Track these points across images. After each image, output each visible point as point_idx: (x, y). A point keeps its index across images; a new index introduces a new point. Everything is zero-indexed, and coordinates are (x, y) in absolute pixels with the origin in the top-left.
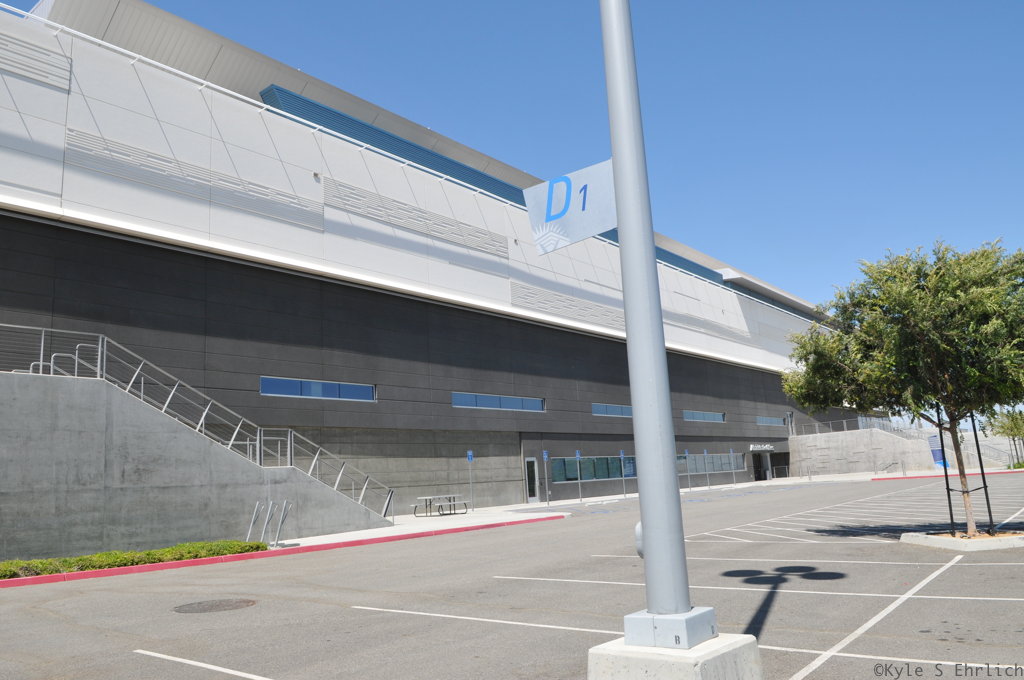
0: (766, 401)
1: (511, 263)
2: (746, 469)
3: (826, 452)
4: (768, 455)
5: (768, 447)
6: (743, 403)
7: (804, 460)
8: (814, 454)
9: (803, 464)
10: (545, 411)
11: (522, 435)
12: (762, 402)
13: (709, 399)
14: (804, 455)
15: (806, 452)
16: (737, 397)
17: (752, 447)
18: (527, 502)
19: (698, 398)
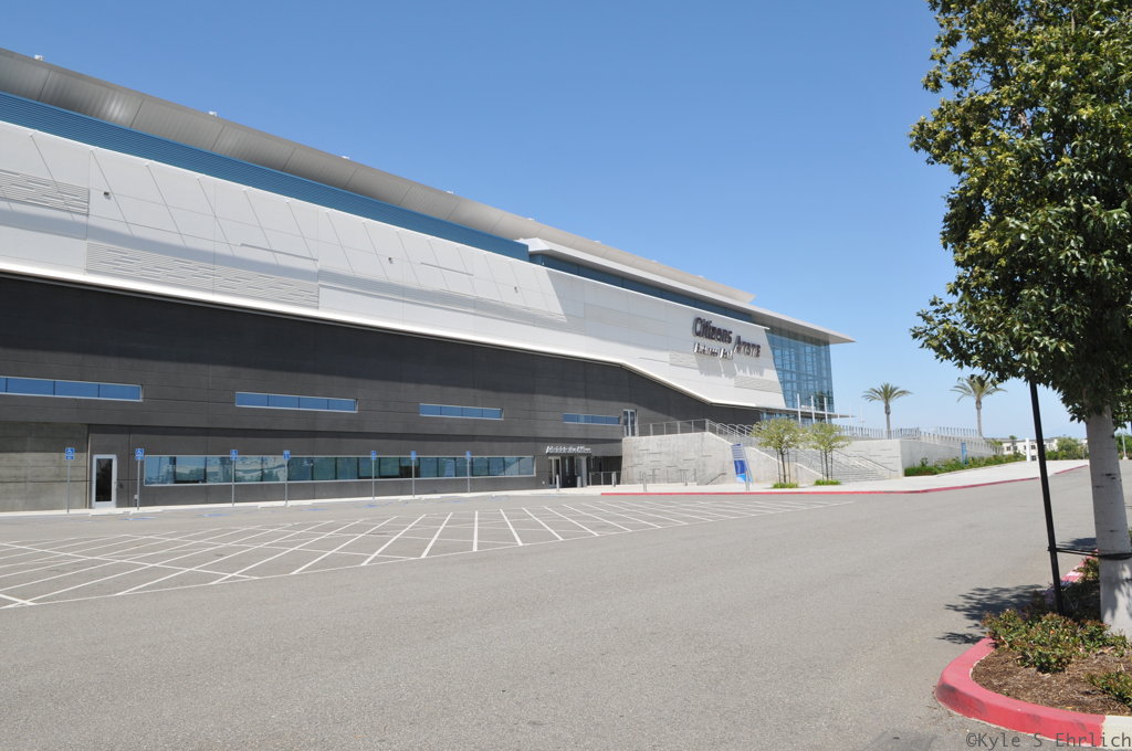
0: (586, 397)
1: (92, 221)
2: (535, 475)
3: (658, 457)
4: (584, 459)
5: (581, 449)
6: (540, 397)
7: (635, 465)
8: (647, 459)
9: (635, 469)
10: (141, 400)
11: (94, 428)
12: (578, 397)
13: (472, 392)
14: (636, 460)
15: (638, 456)
16: (531, 390)
17: (549, 449)
18: (90, 507)
19: (452, 390)
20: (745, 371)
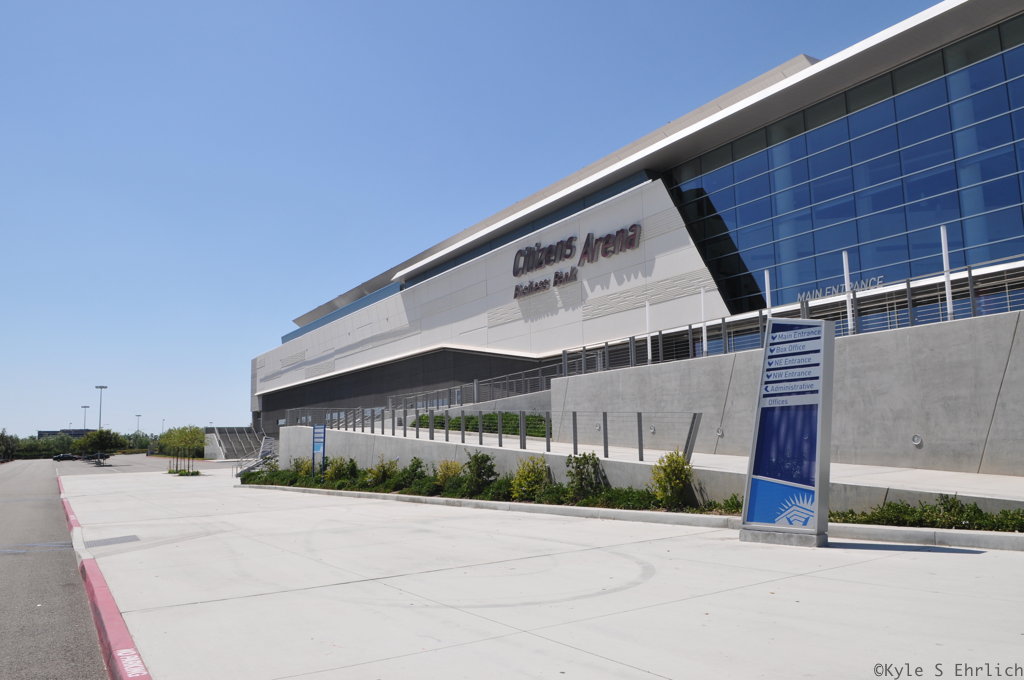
0: (424, 384)
20: (606, 284)
